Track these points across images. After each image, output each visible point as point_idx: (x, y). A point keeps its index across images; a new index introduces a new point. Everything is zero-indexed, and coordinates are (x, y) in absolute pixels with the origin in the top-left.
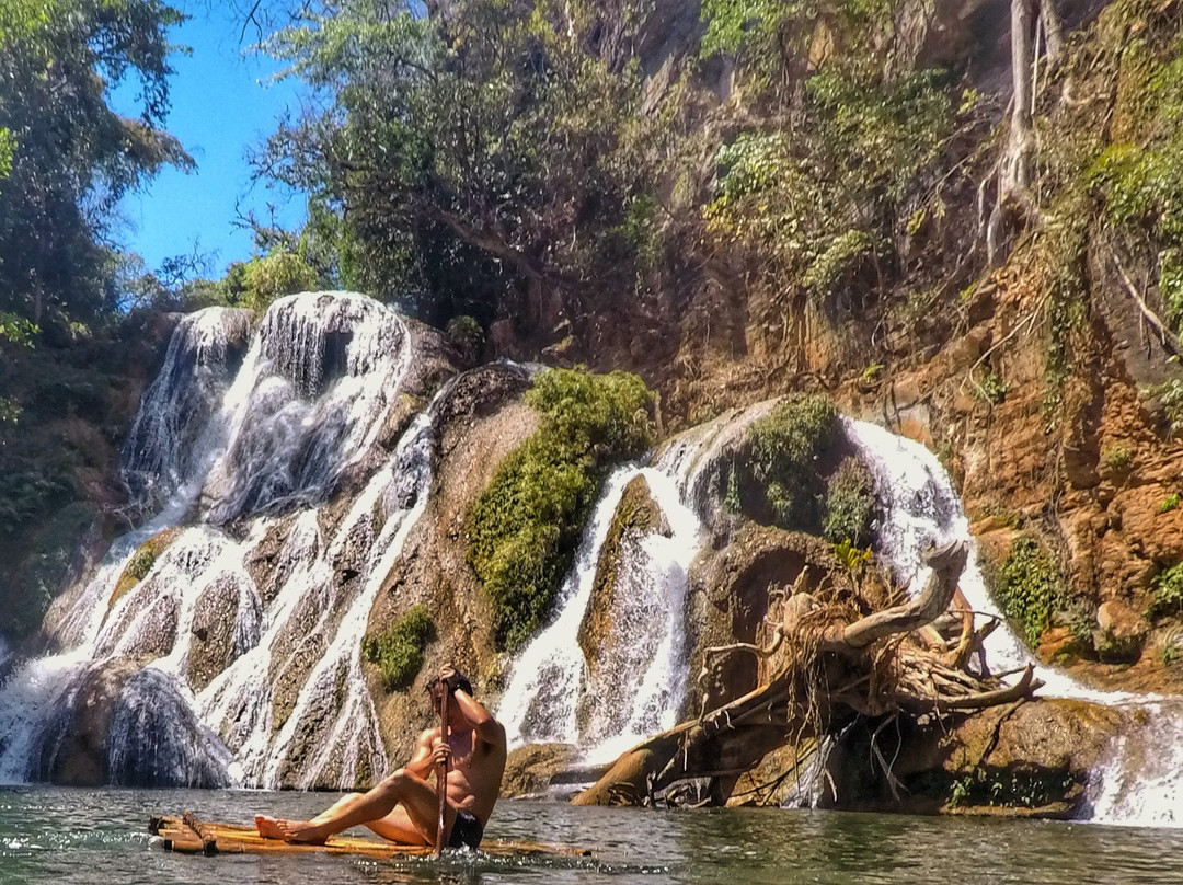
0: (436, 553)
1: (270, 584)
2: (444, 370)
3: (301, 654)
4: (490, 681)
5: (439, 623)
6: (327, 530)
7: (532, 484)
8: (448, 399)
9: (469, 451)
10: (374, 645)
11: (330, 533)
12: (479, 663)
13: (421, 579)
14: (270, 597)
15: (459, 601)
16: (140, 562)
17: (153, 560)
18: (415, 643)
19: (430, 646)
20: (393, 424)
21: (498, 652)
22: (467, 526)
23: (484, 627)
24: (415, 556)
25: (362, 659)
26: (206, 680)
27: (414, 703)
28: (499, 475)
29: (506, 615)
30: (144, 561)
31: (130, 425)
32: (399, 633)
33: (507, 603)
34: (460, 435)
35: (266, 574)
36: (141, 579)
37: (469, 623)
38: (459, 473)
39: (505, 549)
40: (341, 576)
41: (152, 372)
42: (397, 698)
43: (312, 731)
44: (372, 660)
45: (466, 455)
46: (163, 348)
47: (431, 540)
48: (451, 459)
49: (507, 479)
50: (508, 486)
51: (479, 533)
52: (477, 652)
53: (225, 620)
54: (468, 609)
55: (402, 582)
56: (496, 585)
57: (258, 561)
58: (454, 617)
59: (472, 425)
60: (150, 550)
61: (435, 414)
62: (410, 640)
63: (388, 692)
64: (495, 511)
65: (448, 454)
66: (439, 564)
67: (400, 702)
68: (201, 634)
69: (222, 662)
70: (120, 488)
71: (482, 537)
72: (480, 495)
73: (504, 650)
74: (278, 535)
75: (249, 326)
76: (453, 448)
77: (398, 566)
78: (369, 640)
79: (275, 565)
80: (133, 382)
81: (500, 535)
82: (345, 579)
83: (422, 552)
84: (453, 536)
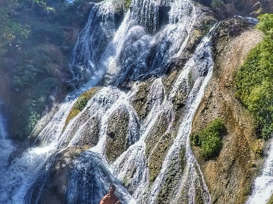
0: (221, 94)
1: (143, 111)
2: (212, 20)
3: (162, 143)
4: (256, 153)
5: (228, 126)
6: (168, 86)
7: (266, 61)
8: (216, 30)
9: (230, 51)
10: (197, 137)
11: (169, 88)
12: (250, 145)
13: (216, 106)
14: (143, 117)
15: (236, 116)
16: (80, 103)
17: (87, 102)
18: (218, 136)
19: (225, 137)
20: (192, 42)
21: (258, 139)
22: (234, 82)
23: (249, 128)
24: (211, 96)
25: (191, 145)
26: (115, 158)
27: (220, 165)
28: (248, 59)
29: (260, 121)
30: (83, 102)
31: (73, 46)
32: (209, 131)
33: (260, 115)
34: (224, 45)
35: (141, 107)
36: (81, 111)
37: (242, 126)
38: (227, 60)
39: (257, 91)
40: (176, 107)
41: (82, 25)
42: (211, 163)
43: (171, 181)
44: (197, 145)
45: (229, 53)
46: (87, 16)
47: (218, 89)
48: (222, 54)
49: (252, 60)
50: (253, 63)
51: (241, 84)
52: (248, 139)
53: (123, 128)
54: (240, 119)
55: (206, 108)
56: (254, 107)
57: (137, 101)
58: (234, 123)
59: (229, 40)
60: (85, 97)
61: (211, 37)
62: (215, 134)
63: (206, 160)
64: (248, 74)
65: (220, 53)
66: (223, 99)
67: (213, 165)
68: (111, 135)
69: (122, 148)
70: (69, 72)
71: (243, 86)
72: (240, 68)
73: (261, 137)
74: (145, 89)
75: (124, 6)
76: (222, 50)
77: (204, 101)
78: (194, 136)
79: (145, 103)
80: (74, 29)
81: (252, 85)
82: (179, 108)
83: (214, 94)
84: (228, 87)
